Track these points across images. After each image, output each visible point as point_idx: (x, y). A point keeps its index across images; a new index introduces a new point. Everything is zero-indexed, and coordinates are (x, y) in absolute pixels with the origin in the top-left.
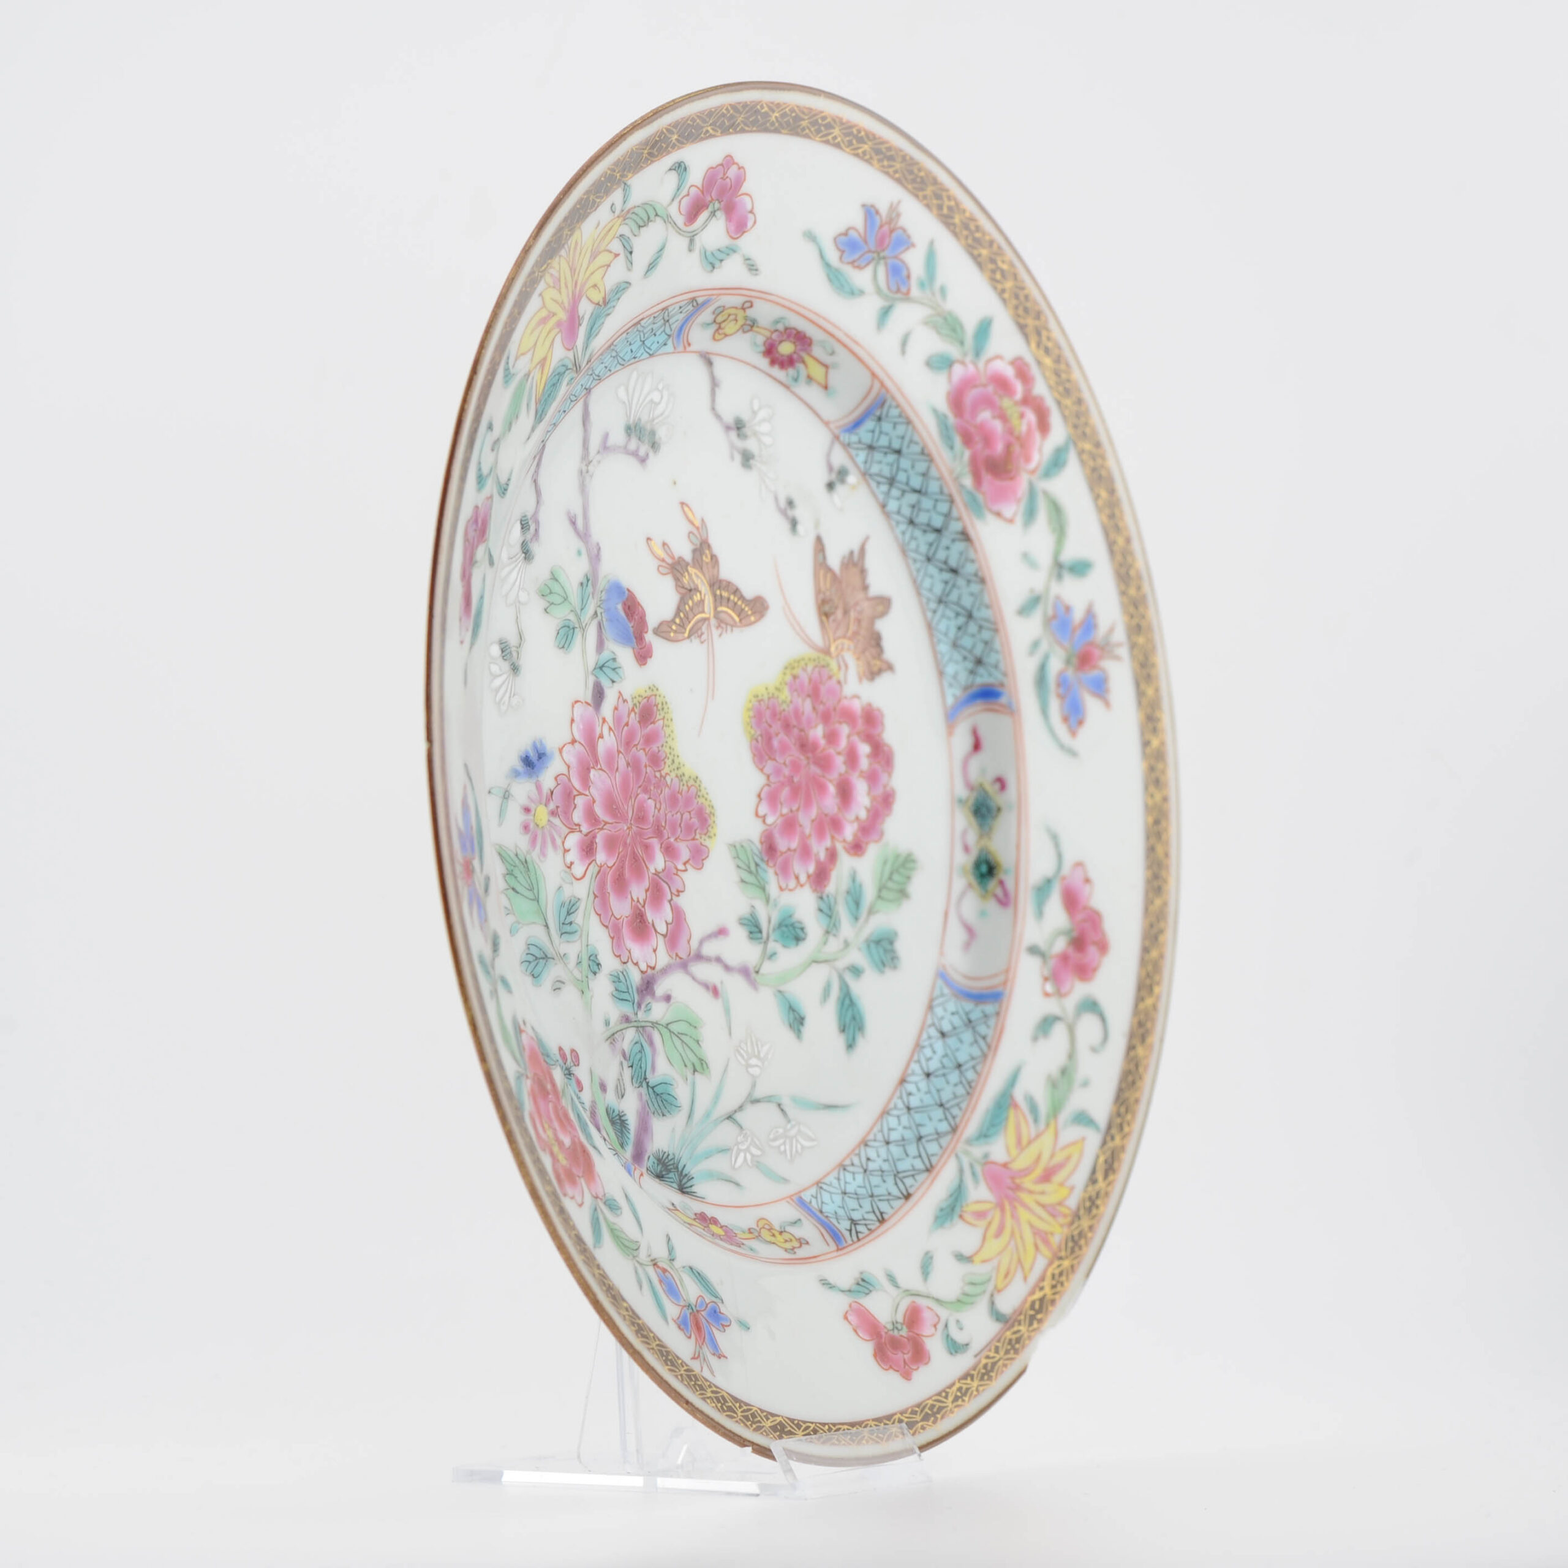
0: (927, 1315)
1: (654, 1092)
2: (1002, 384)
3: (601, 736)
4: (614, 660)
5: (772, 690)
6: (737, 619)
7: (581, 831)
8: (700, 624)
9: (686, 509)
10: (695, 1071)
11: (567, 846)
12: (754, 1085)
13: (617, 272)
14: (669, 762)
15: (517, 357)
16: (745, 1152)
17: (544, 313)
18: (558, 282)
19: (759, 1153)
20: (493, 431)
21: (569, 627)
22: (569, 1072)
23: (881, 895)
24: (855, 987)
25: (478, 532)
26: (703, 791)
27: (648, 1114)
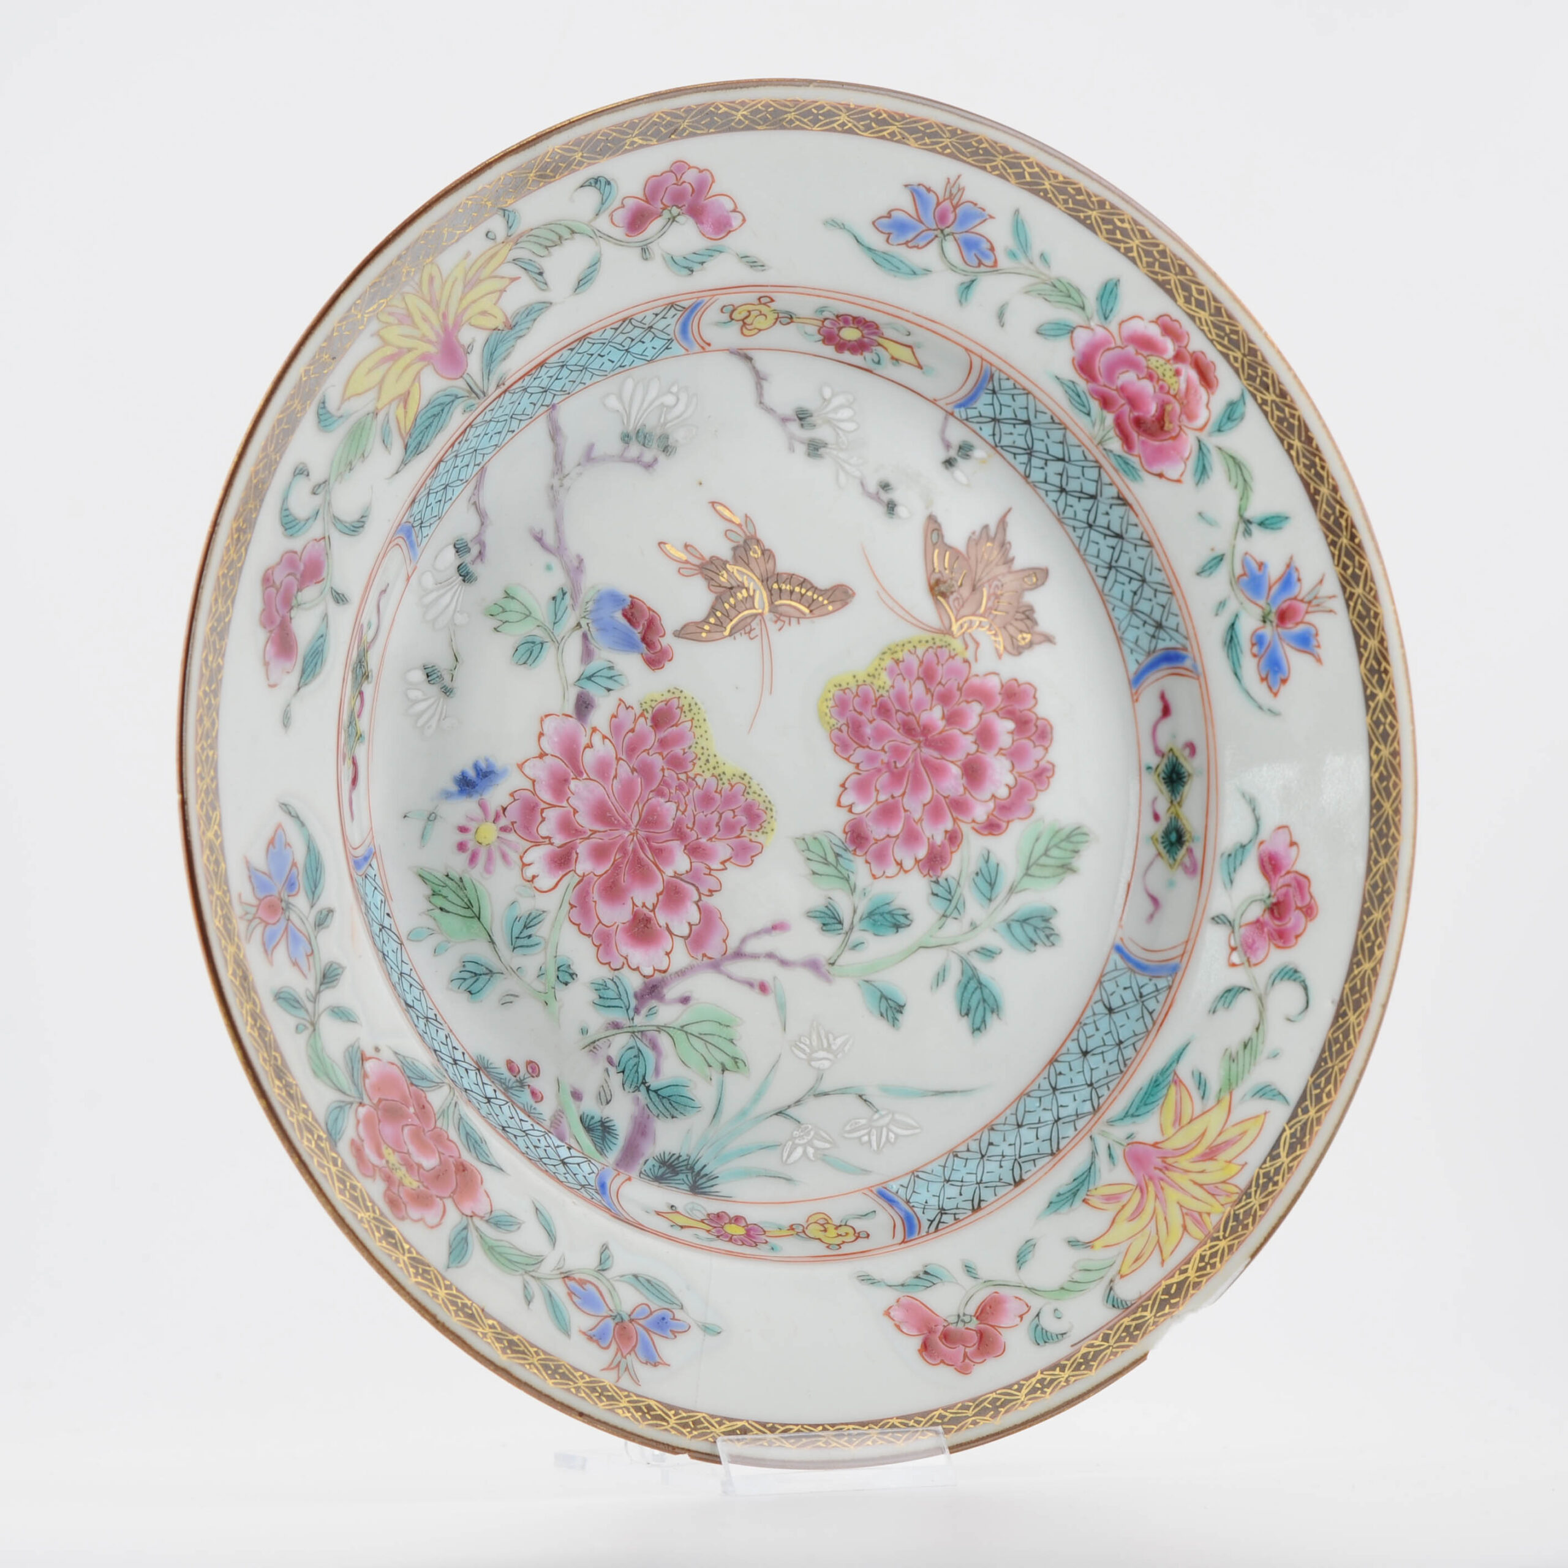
0: (1013, 1307)
1: (658, 1095)
2: (1145, 344)
3: (590, 746)
4: (611, 668)
5: (861, 677)
6: (807, 611)
7: (552, 844)
8: (749, 620)
9: (719, 508)
10: (724, 1069)
11: (526, 860)
12: (820, 1078)
13: (522, 295)
14: (701, 762)
15: (344, 399)
16: (804, 1146)
17: (389, 351)
18: (407, 318)
19: (827, 1145)
20: (308, 475)
21: (533, 642)
22: (522, 1084)
23: (1030, 872)
24: (986, 969)
25: (298, 576)
26: (755, 788)
27: (648, 1117)
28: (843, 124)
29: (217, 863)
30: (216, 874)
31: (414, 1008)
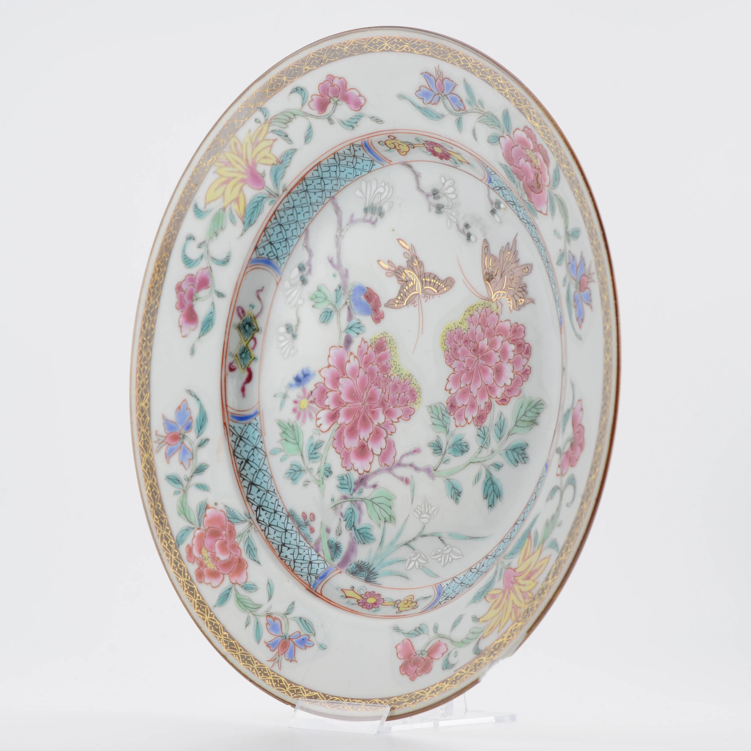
1: (359, 532)
2: (522, 142)
3: (349, 361)
4: (359, 323)
5: (457, 324)
6: (436, 291)
7: (329, 409)
9: (401, 242)
10: (385, 521)
11: (318, 416)
12: (424, 528)
13: (281, 147)
14: (393, 369)
15: (206, 204)
16: (415, 561)
17: (223, 179)
18: (228, 164)
19: (424, 562)
20: (194, 239)
21: (327, 312)
22: (307, 524)
23: (517, 424)
24: (496, 474)
25: (196, 286)
26: (414, 381)
27: (355, 543)
28: (387, 47)
29: (145, 417)
30: (143, 422)
31: (260, 486)
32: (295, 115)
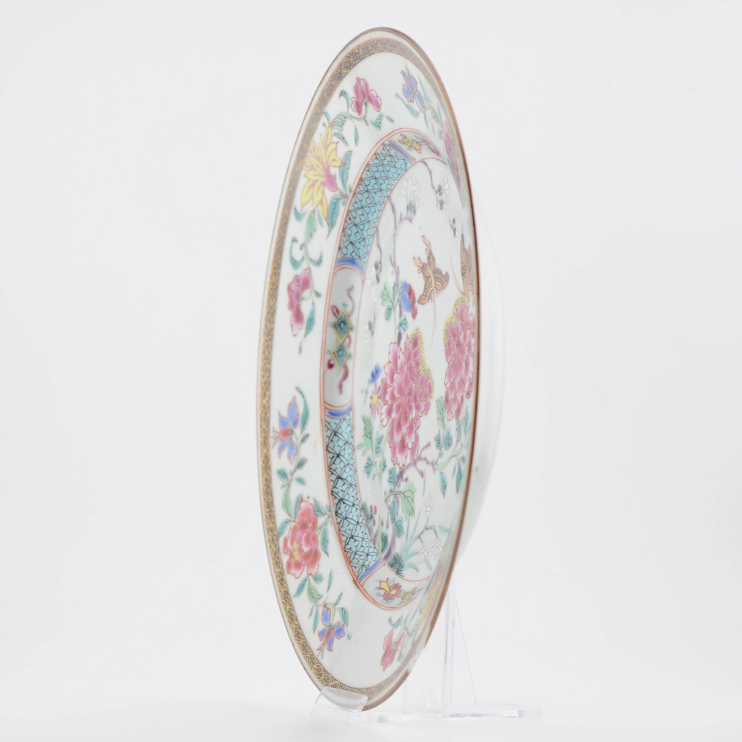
1: (397, 525)
3: (399, 357)
4: (405, 319)
5: (451, 319)
6: (441, 287)
7: (388, 404)
8: (431, 293)
9: (424, 238)
10: (410, 514)
11: (382, 412)
12: (427, 521)
13: (342, 150)
14: (421, 364)
15: (302, 207)
16: (423, 554)
17: (311, 183)
18: (312, 168)
19: (427, 555)
20: (297, 241)
21: (389, 309)
22: (372, 517)
24: (462, 468)
25: (301, 286)
26: (431, 376)
27: (394, 535)
29: (266, 413)
30: (265, 418)
31: (346, 480)
32: (345, 118)
